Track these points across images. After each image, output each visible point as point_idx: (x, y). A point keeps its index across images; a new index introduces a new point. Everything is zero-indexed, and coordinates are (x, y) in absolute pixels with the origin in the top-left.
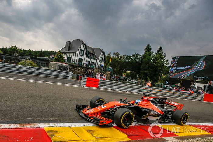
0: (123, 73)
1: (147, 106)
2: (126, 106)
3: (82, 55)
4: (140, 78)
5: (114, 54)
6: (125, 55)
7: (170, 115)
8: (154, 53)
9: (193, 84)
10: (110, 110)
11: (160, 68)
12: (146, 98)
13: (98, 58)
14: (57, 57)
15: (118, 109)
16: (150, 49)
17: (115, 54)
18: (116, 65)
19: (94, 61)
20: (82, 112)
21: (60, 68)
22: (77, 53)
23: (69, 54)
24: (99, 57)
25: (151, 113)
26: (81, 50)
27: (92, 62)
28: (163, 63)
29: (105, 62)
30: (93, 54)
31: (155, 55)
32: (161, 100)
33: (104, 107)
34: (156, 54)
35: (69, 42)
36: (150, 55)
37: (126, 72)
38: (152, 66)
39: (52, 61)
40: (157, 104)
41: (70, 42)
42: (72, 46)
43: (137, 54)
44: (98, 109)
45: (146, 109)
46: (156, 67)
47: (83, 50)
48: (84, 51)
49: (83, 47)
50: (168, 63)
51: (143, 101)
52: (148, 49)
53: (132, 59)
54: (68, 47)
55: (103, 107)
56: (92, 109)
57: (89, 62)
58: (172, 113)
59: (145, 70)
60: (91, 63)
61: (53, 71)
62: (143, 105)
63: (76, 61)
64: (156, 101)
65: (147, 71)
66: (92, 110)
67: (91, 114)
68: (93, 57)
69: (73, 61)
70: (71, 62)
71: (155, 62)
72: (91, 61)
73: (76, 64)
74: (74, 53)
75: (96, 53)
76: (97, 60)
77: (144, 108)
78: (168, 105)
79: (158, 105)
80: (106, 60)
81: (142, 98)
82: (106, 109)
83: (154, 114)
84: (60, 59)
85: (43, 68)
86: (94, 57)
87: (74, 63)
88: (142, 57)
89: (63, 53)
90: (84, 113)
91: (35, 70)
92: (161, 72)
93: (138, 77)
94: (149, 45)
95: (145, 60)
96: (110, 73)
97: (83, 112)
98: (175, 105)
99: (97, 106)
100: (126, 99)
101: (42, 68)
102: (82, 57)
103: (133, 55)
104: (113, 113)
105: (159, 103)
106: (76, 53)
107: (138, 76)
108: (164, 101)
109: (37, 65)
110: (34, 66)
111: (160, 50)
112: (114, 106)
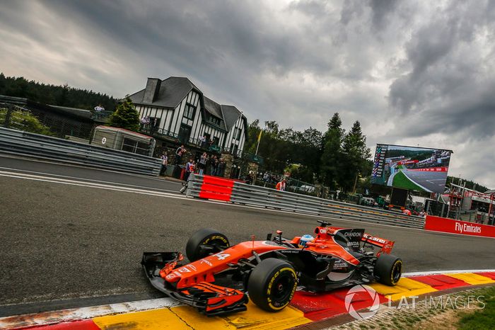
0: (285, 167)
1: (327, 248)
2: (280, 251)
3: (190, 116)
4: (320, 181)
5: (267, 123)
6: (291, 130)
7: (372, 265)
8: (347, 132)
9: (410, 198)
10: (239, 264)
11: (356, 164)
12: (323, 231)
13: (229, 128)
14: (119, 113)
15: (259, 260)
16: (339, 124)
17: (269, 125)
18: (271, 149)
19: (220, 136)
20: (160, 276)
21: (128, 145)
22: (177, 110)
23: (154, 111)
24: (233, 128)
25: (336, 266)
26: (188, 105)
27: (214, 137)
28: (361, 154)
29: (246, 140)
30: (217, 118)
31: (347, 137)
32: (354, 235)
33: (223, 258)
34: (350, 134)
35: (157, 81)
36: (338, 134)
37: (290, 167)
38: (342, 158)
39: (102, 124)
40: (346, 242)
41: (159, 80)
42: (164, 90)
43: (315, 131)
44: (207, 263)
45: (325, 256)
46: (350, 160)
47: (193, 106)
48: (195, 109)
49: (193, 99)
50: (370, 155)
51: (319, 238)
52: (335, 122)
53: (303, 139)
54: (153, 92)
55: (222, 256)
56: (189, 265)
57: (207, 136)
58: (374, 261)
59: (328, 164)
60: (212, 138)
61: (106, 150)
62: (318, 248)
63: (172, 130)
64: (344, 237)
65: (332, 168)
66: (188, 268)
67: (186, 280)
68: (218, 126)
69: (166, 128)
70: (160, 131)
71: (347, 151)
72: (213, 134)
73: (173, 137)
74: (168, 109)
75: (226, 117)
76: (229, 134)
77: (319, 255)
78: (366, 244)
79: (349, 244)
80: (249, 135)
81: (317, 231)
82: (229, 262)
83: (341, 266)
84: (129, 121)
85: (72, 139)
86: (221, 127)
87: (168, 134)
88: (323, 138)
89: (136, 105)
90: (164, 278)
91: (42, 145)
92: (358, 172)
93: (316, 179)
94: (336, 114)
95: (329, 145)
96: (257, 166)
97: (162, 274)
98: (380, 243)
99: (206, 254)
100: (281, 234)
101: (68, 138)
102: (190, 123)
103: (306, 132)
104: (248, 271)
105: (350, 241)
106: (174, 111)
107: (317, 176)
108: (359, 234)
109: (52, 130)
110: (40, 131)
111: (357, 127)
112: (251, 254)
